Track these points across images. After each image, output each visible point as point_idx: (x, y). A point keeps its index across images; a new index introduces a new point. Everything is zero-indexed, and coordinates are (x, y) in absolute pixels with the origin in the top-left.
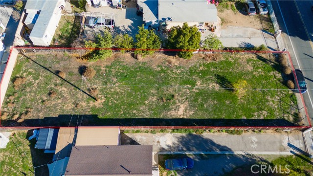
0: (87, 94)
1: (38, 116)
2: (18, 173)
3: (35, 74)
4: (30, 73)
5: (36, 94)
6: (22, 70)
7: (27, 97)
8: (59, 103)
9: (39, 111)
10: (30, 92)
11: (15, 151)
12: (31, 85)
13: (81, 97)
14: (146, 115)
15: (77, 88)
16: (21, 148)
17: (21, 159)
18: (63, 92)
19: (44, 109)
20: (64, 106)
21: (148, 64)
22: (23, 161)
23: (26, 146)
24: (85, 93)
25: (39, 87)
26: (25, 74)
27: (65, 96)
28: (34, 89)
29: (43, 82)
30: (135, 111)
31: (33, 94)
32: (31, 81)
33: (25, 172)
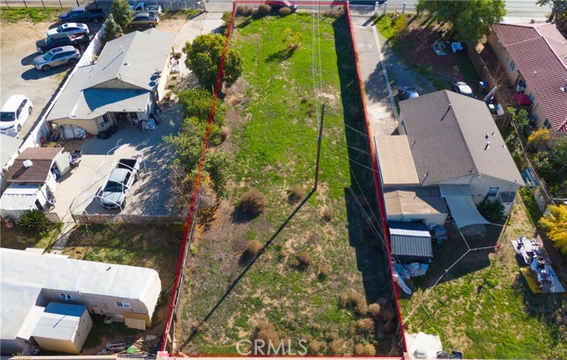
0: (302, 205)
1: (357, 282)
2: (482, 301)
3: (244, 311)
4: (241, 323)
5: (302, 298)
6: (229, 343)
7: (310, 315)
8: (323, 248)
9: (346, 283)
10: (296, 310)
11: (441, 316)
12: (277, 312)
13: (308, 215)
14: (339, 130)
15: (287, 222)
16: (430, 305)
17: (454, 301)
18: (295, 245)
19: (338, 274)
20: (329, 241)
21: (238, 127)
22: (457, 297)
23: (425, 297)
24: (298, 208)
25: (281, 294)
26: (242, 334)
27: (305, 240)
28: (287, 304)
29: (270, 287)
30: (334, 143)
31: (302, 304)
32: (263, 316)
33: (476, 287)
